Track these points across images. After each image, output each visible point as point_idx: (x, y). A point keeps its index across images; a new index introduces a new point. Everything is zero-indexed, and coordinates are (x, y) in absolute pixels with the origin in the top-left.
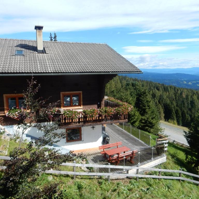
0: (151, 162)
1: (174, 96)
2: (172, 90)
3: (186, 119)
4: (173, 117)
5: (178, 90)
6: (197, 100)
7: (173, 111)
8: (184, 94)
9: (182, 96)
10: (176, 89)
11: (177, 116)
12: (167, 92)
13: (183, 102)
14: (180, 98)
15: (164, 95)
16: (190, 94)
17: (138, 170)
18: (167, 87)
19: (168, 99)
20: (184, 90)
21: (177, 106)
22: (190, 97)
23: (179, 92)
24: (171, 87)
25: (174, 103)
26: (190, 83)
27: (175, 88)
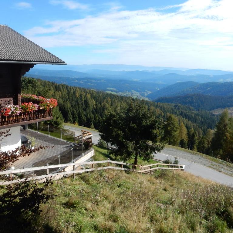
0: (82, 157)
1: (67, 96)
2: (64, 89)
3: (82, 119)
4: (69, 118)
5: (70, 89)
6: (91, 99)
7: (69, 112)
8: (77, 94)
9: (76, 96)
10: (69, 89)
11: (73, 118)
12: (60, 91)
13: (77, 101)
14: (73, 98)
15: (56, 95)
16: (83, 93)
17: (74, 166)
18: (58, 85)
19: (61, 99)
20: (77, 89)
21: (72, 106)
22: (83, 96)
23: (72, 91)
24: (63, 86)
25: (68, 103)
26: (81, 82)
27: (67, 87)
